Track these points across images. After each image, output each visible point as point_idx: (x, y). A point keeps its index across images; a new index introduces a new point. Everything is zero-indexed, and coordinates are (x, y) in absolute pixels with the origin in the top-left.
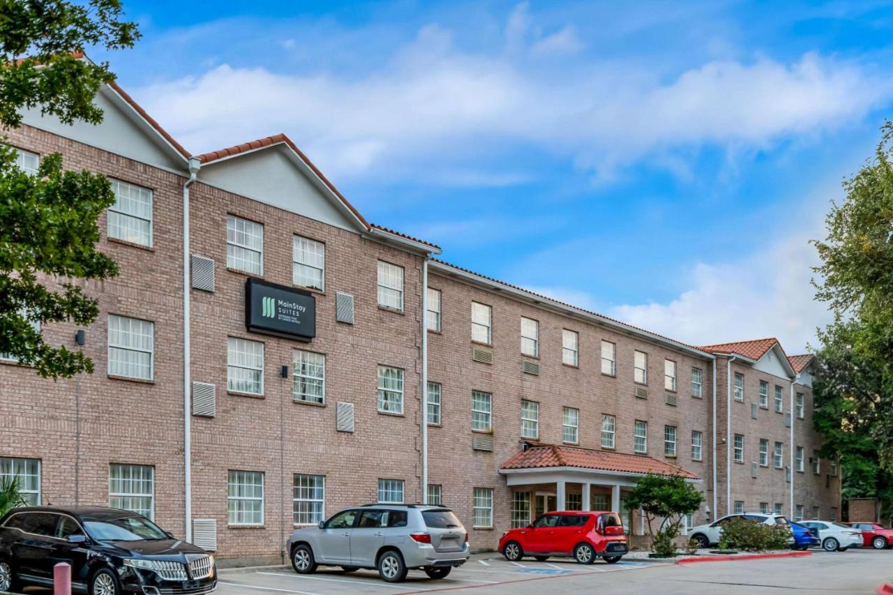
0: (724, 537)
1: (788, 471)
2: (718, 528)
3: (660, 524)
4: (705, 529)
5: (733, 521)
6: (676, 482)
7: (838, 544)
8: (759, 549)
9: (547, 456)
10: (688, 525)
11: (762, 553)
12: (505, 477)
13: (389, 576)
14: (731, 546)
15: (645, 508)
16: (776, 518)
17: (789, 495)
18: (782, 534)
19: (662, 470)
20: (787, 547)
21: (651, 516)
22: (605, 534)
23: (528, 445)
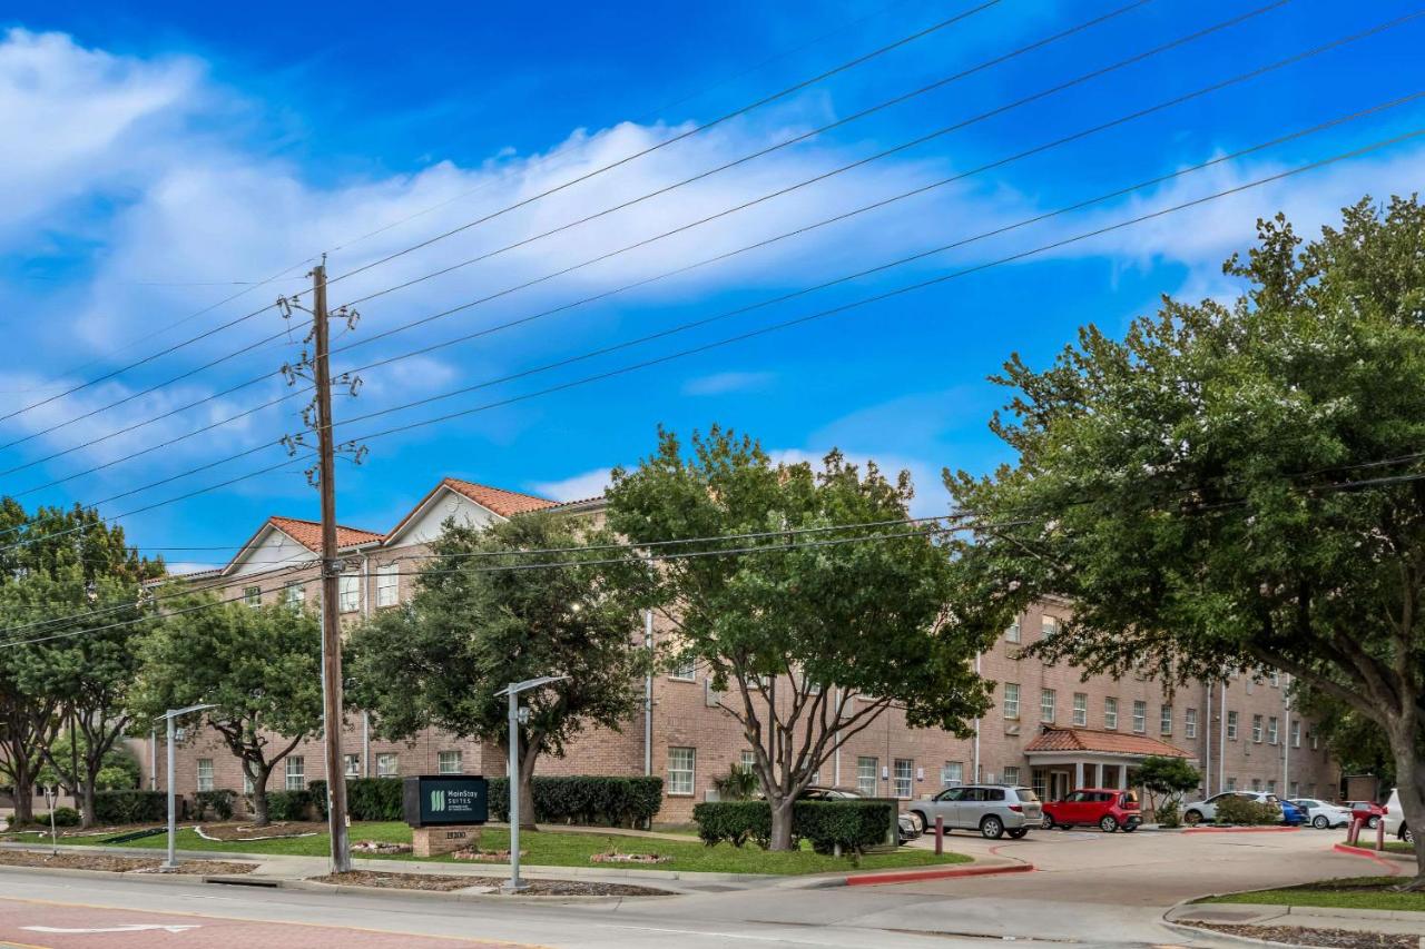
0: (1220, 812)
1: (1282, 747)
2: (1214, 805)
3: (1162, 800)
4: (1199, 805)
5: (1228, 798)
6: (1178, 764)
7: (1328, 822)
8: (1250, 824)
9: (1066, 740)
10: (1185, 802)
11: (1253, 827)
12: (1028, 757)
13: (991, 834)
14: (1225, 821)
15: (1148, 786)
16: (1267, 797)
17: (1283, 772)
18: (1272, 811)
19: (1165, 751)
20: (1277, 823)
21: (1154, 793)
22: (1126, 808)
23: (1047, 730)
